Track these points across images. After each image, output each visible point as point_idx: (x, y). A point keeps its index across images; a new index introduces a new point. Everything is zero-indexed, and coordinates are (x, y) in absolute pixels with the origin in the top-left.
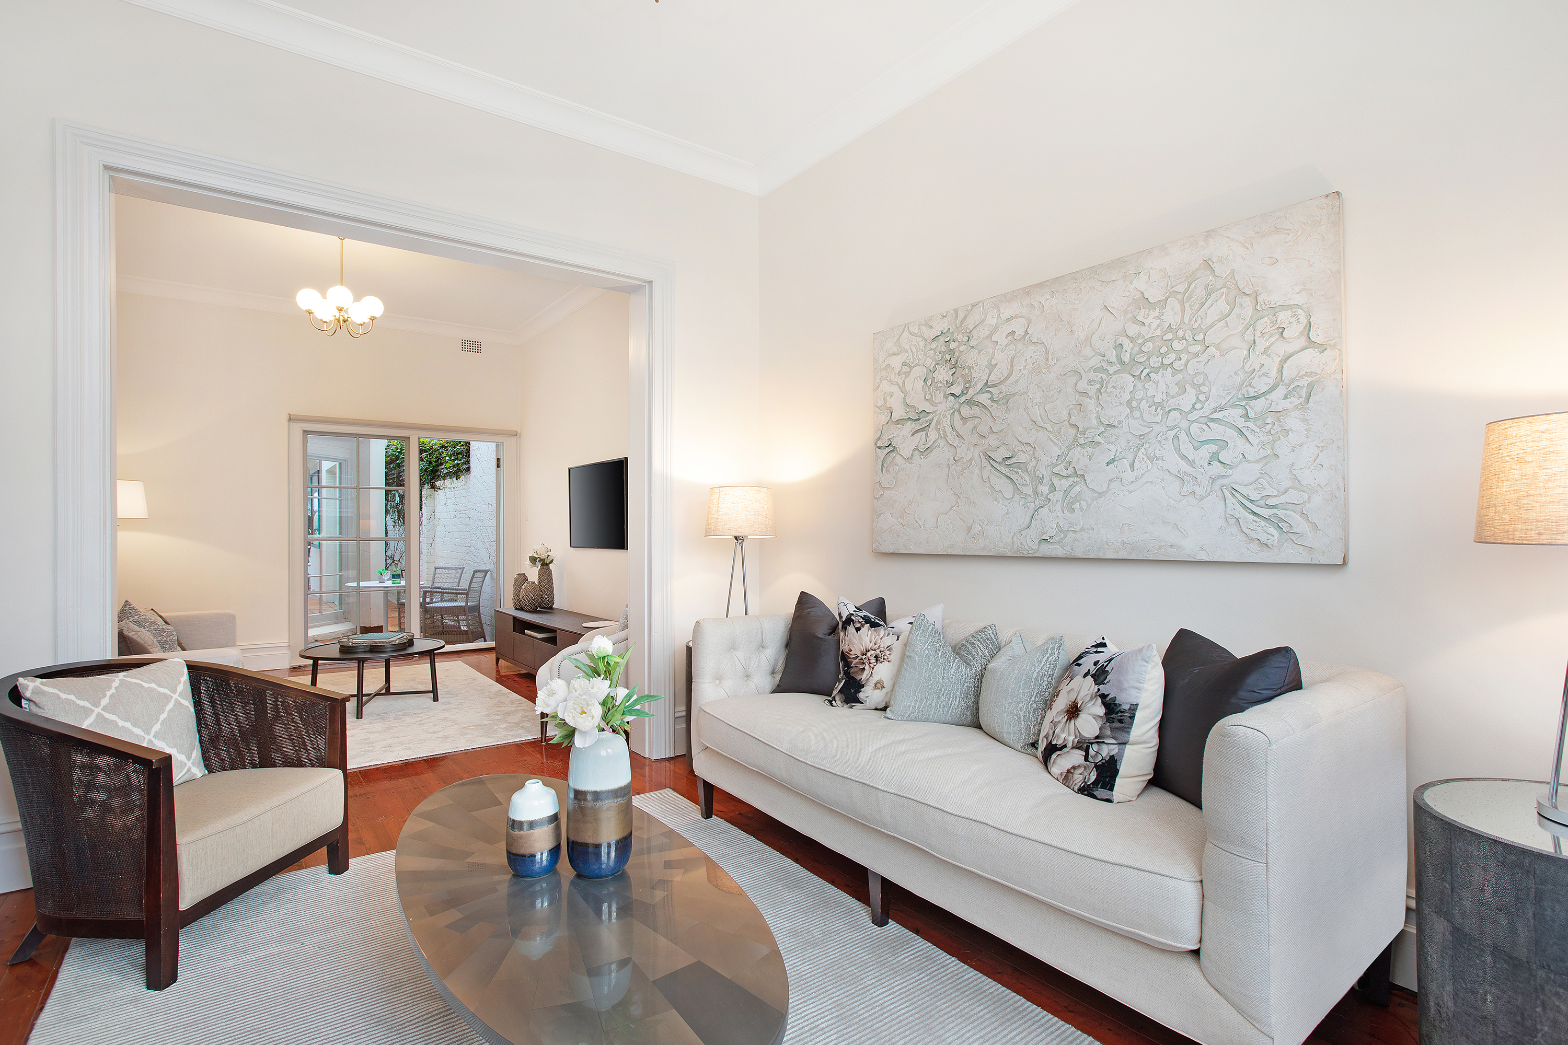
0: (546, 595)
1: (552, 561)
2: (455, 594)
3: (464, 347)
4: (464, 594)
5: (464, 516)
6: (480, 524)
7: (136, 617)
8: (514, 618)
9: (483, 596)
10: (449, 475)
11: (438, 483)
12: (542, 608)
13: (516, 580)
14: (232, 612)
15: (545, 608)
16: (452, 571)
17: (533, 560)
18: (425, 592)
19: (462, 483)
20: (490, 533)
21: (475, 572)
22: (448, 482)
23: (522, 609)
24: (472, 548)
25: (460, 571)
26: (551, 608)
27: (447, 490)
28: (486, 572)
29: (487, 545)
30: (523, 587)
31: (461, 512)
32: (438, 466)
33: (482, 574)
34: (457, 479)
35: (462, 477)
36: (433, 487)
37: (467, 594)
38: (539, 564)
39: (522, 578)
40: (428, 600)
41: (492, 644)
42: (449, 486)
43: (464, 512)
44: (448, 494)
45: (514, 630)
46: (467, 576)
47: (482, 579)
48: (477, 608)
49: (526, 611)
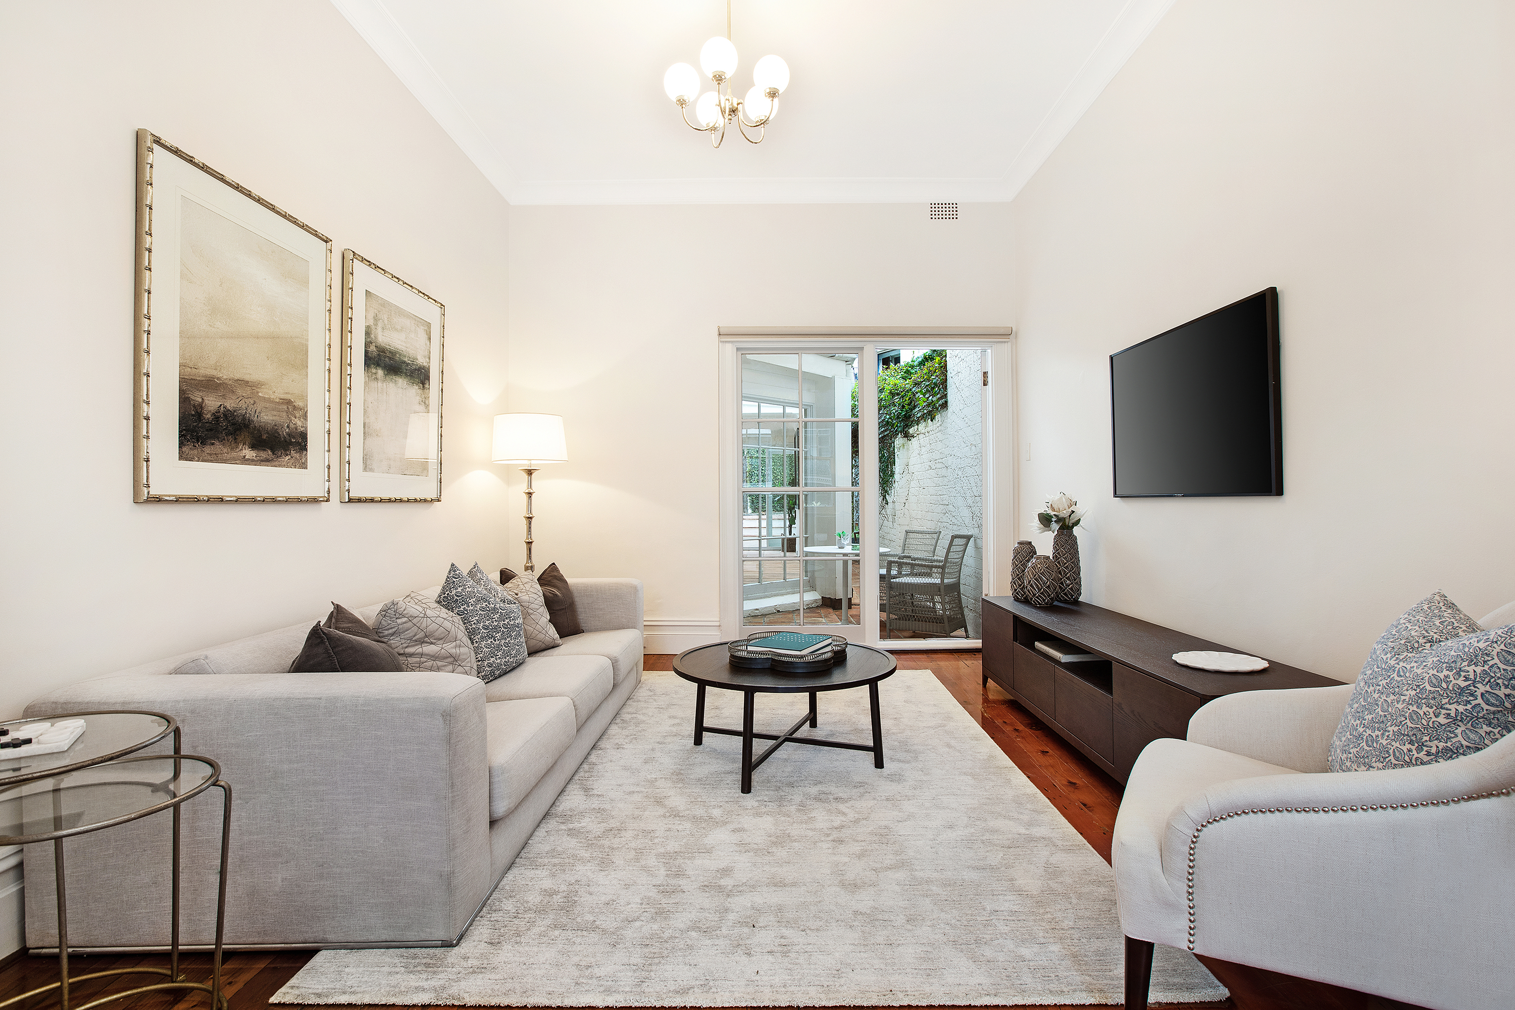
0: (1068, 578)
1: (1077, 523)
2: (927, 568)
3: (933, 213)
4: (938, 567)
5: (940, 465)
6: (960, 473)
7: (460, 589)
8: (1016, 618)
9: (965, 571)
10: (924, 417)
11: (911, 431)
12: (1061, 601)
13: (1017, 552)
14: (634, 581)
15: (1065, 602)
16: (928, 536)
17: (1046, 520)
18: (890, 563)
19: (938, 424)
20: (973, 484)
21: (954, 537)
22: (922, 426)
23: (1026, 601)
24: (951, 506)
25: (935, 536)
26: (1076, 602)
27: (921, 436)
28: (968, 538)
29: (970, 501)
30: (1030, 564)
31: (937, 461)
32: (911, 410)
33: (963, 541)
34: (932, 421)
35: (938, 417)
36: (907, 436)
37: (943, 568)
38: (1055, 527)
39: (1026, 551)
40: (894, 572)
41: (977, 643)
42: (923, 431)
43: (940, 461)
44: (922, 441)
45: (1015, 639)
46: (944, 542)
47: (962, 548)
48: (955, 587)
49: (1035, 607)
